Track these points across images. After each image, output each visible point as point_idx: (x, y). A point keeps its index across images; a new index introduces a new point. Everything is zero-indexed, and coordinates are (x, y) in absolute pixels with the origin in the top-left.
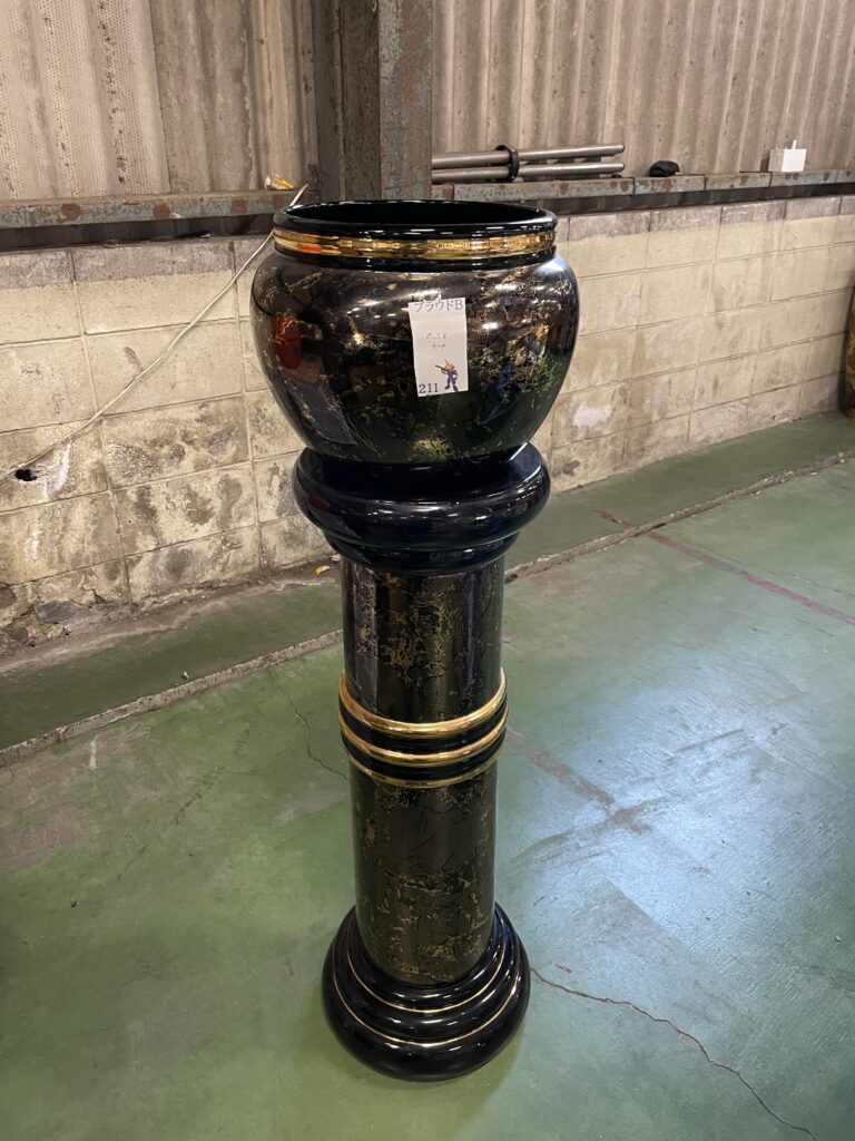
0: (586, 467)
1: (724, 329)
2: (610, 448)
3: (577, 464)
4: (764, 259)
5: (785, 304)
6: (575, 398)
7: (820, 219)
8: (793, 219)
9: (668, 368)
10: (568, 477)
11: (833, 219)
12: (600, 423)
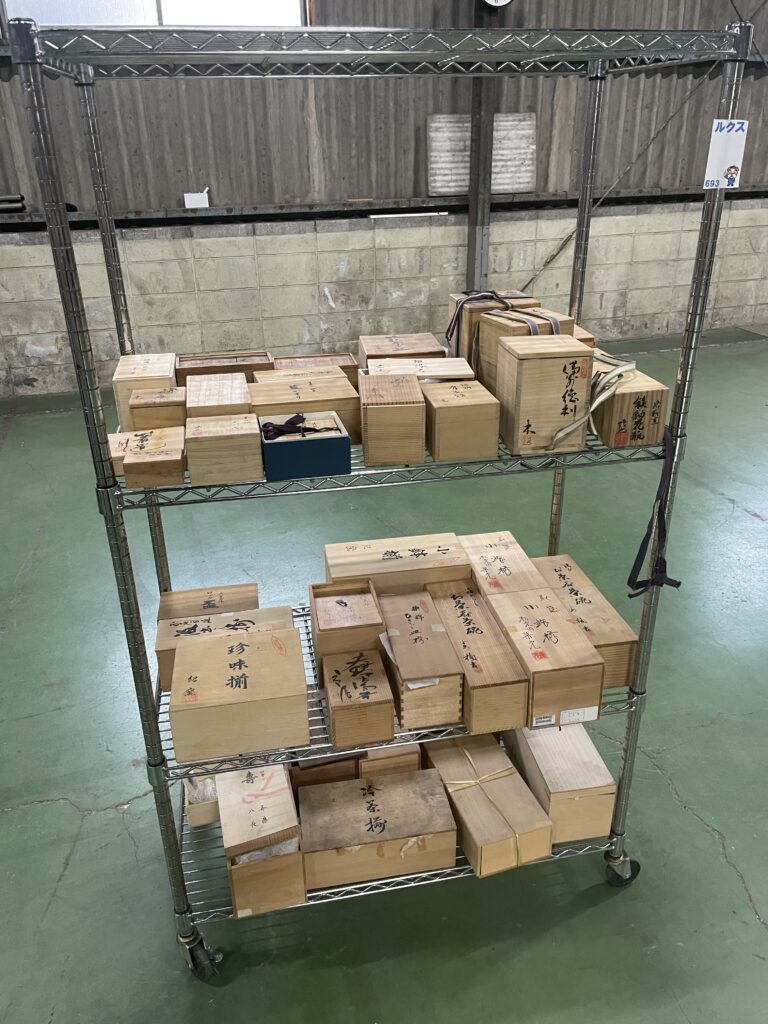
0: (45, 382)
1: (155, 307)
2: (65, 373)
3: (36, 380)
4: (179, 263)
5: (219, 293)
6: (20, 339)
7: (233, 239)
8: (202, 238)
9: (105, 327)
10: (30, 387)
11: (251, 239)
12: (50, 355)
